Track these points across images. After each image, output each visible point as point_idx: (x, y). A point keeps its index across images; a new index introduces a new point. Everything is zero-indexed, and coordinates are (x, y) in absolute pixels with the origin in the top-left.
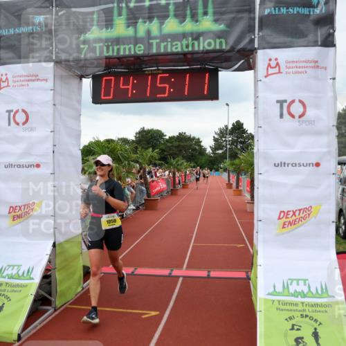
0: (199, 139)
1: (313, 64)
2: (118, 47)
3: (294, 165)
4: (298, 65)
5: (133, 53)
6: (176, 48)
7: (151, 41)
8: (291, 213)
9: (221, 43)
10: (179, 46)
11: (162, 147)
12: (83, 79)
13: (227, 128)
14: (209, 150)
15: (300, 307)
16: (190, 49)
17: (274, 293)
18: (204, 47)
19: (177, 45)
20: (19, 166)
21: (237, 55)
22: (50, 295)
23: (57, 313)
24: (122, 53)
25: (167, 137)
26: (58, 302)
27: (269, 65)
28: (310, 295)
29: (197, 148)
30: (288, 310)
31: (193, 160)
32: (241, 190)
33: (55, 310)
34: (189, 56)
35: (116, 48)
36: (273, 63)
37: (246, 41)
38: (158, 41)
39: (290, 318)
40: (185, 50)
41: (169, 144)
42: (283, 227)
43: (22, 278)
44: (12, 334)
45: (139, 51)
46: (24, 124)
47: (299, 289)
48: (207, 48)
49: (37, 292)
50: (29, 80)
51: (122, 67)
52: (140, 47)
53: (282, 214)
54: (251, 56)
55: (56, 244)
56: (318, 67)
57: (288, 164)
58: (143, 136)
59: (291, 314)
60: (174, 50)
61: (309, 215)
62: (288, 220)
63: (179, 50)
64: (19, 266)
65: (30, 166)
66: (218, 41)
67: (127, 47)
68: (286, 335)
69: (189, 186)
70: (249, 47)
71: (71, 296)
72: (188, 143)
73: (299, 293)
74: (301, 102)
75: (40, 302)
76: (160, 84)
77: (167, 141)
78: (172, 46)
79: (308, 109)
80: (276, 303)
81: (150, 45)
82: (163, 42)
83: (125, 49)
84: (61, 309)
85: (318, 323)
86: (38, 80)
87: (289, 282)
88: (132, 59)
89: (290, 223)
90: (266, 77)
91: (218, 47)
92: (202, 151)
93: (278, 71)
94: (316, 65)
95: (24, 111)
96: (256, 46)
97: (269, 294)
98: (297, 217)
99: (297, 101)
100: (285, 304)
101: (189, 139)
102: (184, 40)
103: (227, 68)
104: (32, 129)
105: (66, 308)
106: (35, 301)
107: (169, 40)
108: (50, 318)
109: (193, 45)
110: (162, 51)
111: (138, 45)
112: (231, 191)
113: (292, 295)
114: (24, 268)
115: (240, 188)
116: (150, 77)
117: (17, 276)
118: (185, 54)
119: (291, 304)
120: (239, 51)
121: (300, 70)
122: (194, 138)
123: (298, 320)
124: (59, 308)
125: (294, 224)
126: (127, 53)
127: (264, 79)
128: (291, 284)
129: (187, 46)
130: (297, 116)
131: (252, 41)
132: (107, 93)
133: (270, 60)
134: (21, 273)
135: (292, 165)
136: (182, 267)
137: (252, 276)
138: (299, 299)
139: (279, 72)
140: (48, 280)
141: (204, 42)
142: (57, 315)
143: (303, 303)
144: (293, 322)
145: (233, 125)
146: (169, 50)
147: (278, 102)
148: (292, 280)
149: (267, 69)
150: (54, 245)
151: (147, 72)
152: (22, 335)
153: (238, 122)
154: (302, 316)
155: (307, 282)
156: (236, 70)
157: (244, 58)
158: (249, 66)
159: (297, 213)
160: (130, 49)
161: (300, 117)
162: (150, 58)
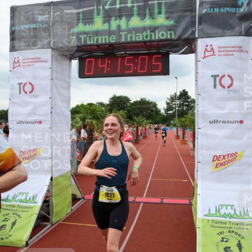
0: (155, 103)
1: (238, 49)
2: (97, 37)
3: (224, 122)
4: (227, 49)
5: (107, 41)
6: (139, 38)
7: (121, 33)
8: (222, 157)
9: (171, 34)
10: (141, 36)
11: (129, 109)
12: (72, 60)
13: (176, 95)
14: (163, 111)
15: (228, 225)
16: (149, 38)
17: (209, 215)
18: (159, 37)
19: (139, 35)
20: (27, 123)
21: (183, 42)
22: (49, 214)
23: (53, 227)
24: (100, 42)
25: (132, 102)
26: (54, 219)
27: (206, 50)
28: (235, 216)
29: (154, 109)
30: (219, 227)
31: (151, 118)
32: (186, 140)
33: (52, 225)
34: (148, 44)
35: (95, 38)
36: (209, 48)
37: (190, 32)
38: (126, 33)
39: (221, 233)
40: (145, 39)
41: (134, 107)
42: (216, 167)
43: (29, 202)
44: (22, 241)
45: (113, 40)
46: (30, 92)
47: (227, 212)
48: (161, 38)
49: (40, 212)
50: (34, 62)
51: (100, 52)
52: (113, 37)
53: (215, 158)
54: (193, 44)
55: (53, 178)
56: (242, 51)
57: (220, 122)
58: (115, 101)
59: (221, 230)
60: (137, 39)
61: (235, 158)
62: (220, 162)
63: (141, 39)
64: (27, 193)
65: (35, 122)
66: (169, 32)
67: (104, 37)
68: (217, 246)
69: (148, 138)
70: (191, 37)
71: (63, 215)
72: (148, 106)
73: (228, 215)
74: (229, 76)
75: (42, 219)
76: (127, 63)
77: (132, 104)
78: (136, 36)
79: (234, 81)
80: (211, 222)
81: (120, 36)
82: (130, 34)
83: (102, 39)
84: (56, 224)
85: (241, 237)
86: (41, 61)
87: (220, 207)
88: (107, 46)
89: (221, 165)
90: (203, 58)
91: (169, 37)
92: (158, 112)
93: (212, 54)
94: (240, 49)
95: (30, 83)
96: (196, 36)
97: (205, 215)
98: (226, 159)
99: (226, 76)
100: (217, 222)
101: (148, 103)
102: (145, 32)
103: (175, 52)
104: (36, 97)
105: (60, 224)
106: (38, 218)
107: (134, 32)
108: (49, 231)
109: (151, 35)
110: (129, 40)
111: (112, 36)
112: (179, 141)
113: (223, 216)
114: (30, 195)
115: (185, 139)
116: (120, 59)
117: (25, 201)
118: (145, 42)
119: (221, 223)
120: (184, 40)
121: (229, 53)
122: (152, 103)
123: (226, 235)
124: (55, 224)
125: (224, 165)
126: (104, 42)
127: (202, 60)
128: (222, 209)
129: (147, 37)
130: (226, 87)
131: (194, 33)
132: (89, 71)
133: (207, 46)
134: (28, 198)
135: (223, 122)
136: (143, 196)
137: (193, 203)
138: (228, 219)
139: (214, 55)
140: (47, 204)
141: (159, 34)
142: (54, 229)
143: (230, 222)
144: (223, 236)
145: (181, 92)
146: (134, 40)
147: (212, 76)
148: (223, 206)
149: (205, 53)
150: (52, 179)
151: (117, 55)
152: (29, 242)
153: (184, 91)
154: (229, 232)
155: (233, 207)
156: (182, 54)
157: (188, 45)
158: (192, 50)
159: (226, 157)
160: (105, 39)
161: (229, 87)
162: (120, 45)
